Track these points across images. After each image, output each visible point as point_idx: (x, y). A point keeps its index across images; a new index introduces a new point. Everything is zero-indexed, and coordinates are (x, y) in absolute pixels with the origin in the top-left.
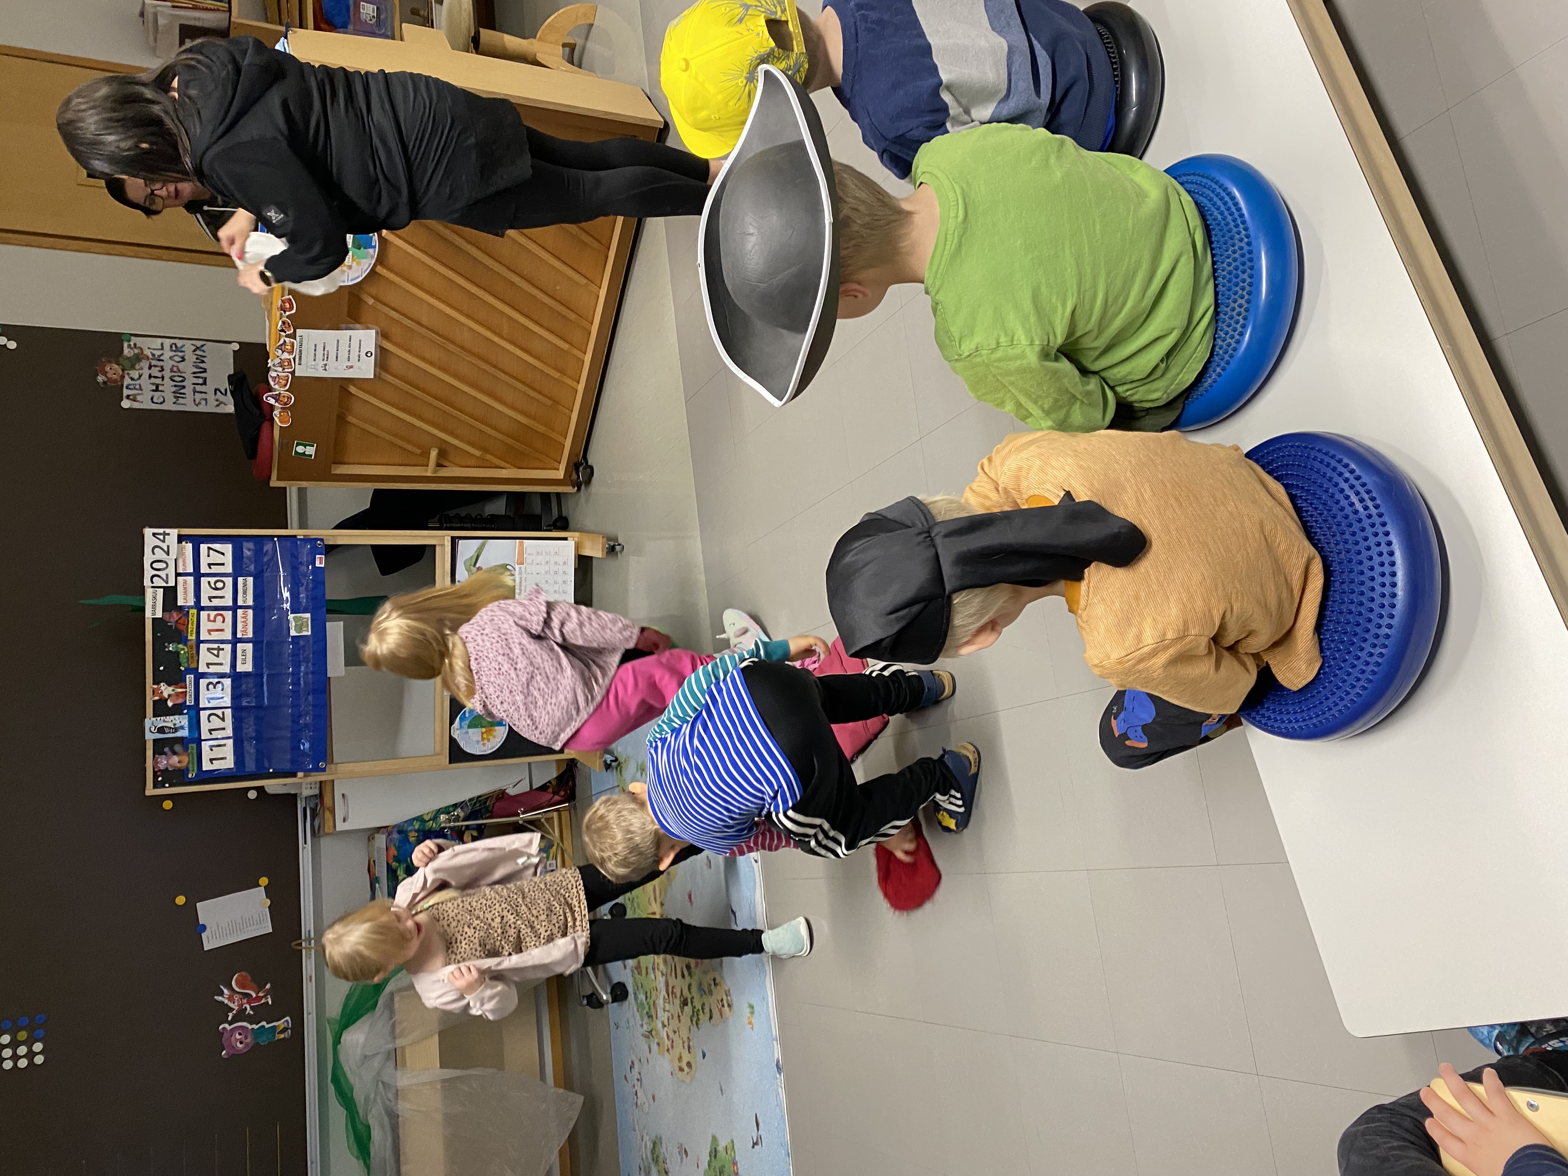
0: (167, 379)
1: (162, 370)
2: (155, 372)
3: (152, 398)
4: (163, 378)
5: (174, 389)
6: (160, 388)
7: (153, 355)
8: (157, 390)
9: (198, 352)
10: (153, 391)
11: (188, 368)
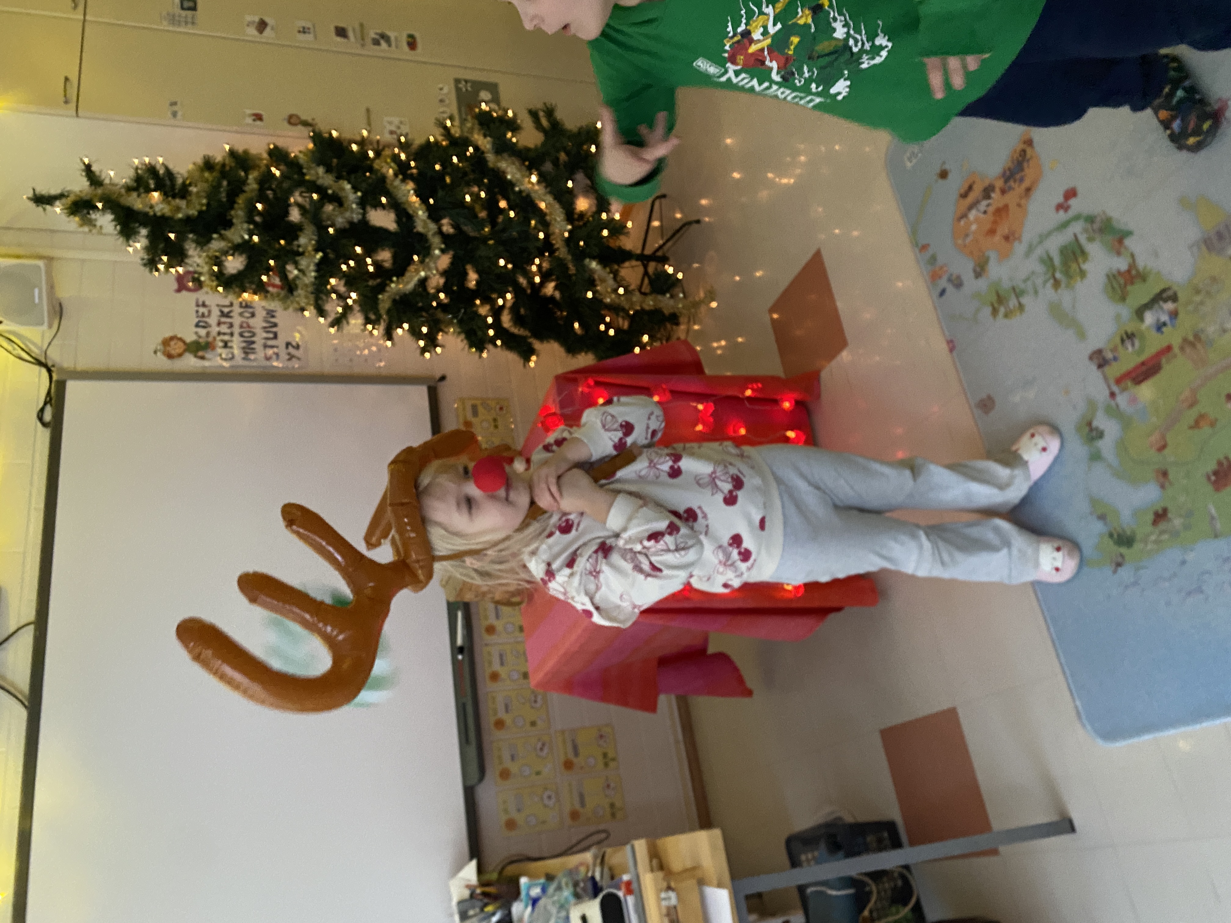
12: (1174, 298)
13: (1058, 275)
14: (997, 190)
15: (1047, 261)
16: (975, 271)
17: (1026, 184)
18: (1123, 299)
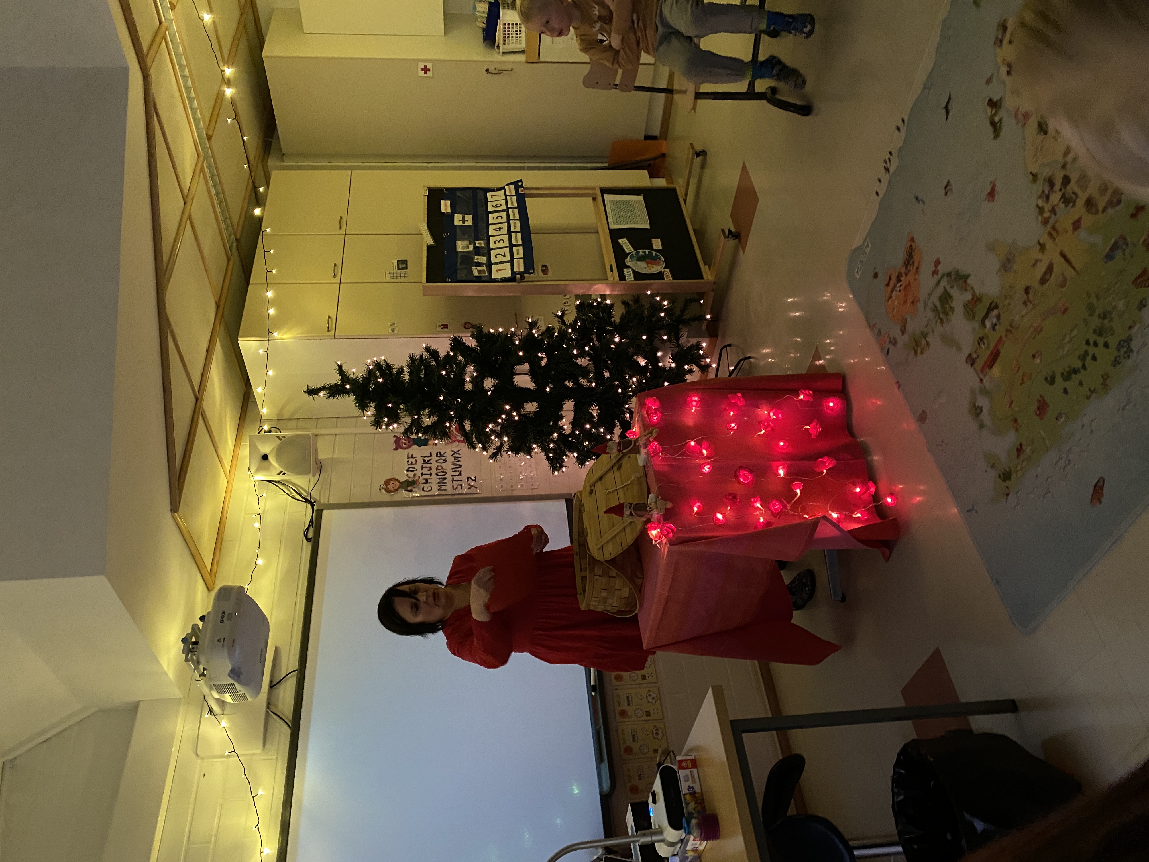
0: (434, 475)
1: (431, 468)
2: (425, 471)
3: (423, 489)
4: (431, 474)
5: (438, 481)
6: (429, 481)
7: (424, 460)
8: (427, 482)
9: (456, 455)
10: (424, 483)
11: (448, 466)
12: (996, 307)
13: (942, 316)
14: (903, 275)
15: (935, 309)
16: (901, 330)
17: (916, 265)
18: (974, 317)
